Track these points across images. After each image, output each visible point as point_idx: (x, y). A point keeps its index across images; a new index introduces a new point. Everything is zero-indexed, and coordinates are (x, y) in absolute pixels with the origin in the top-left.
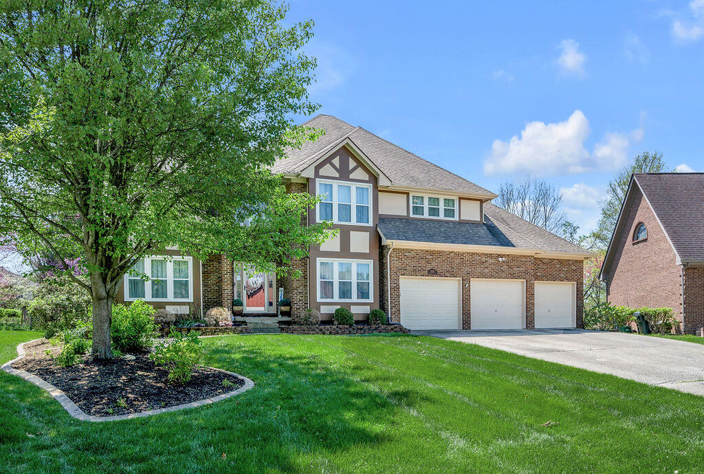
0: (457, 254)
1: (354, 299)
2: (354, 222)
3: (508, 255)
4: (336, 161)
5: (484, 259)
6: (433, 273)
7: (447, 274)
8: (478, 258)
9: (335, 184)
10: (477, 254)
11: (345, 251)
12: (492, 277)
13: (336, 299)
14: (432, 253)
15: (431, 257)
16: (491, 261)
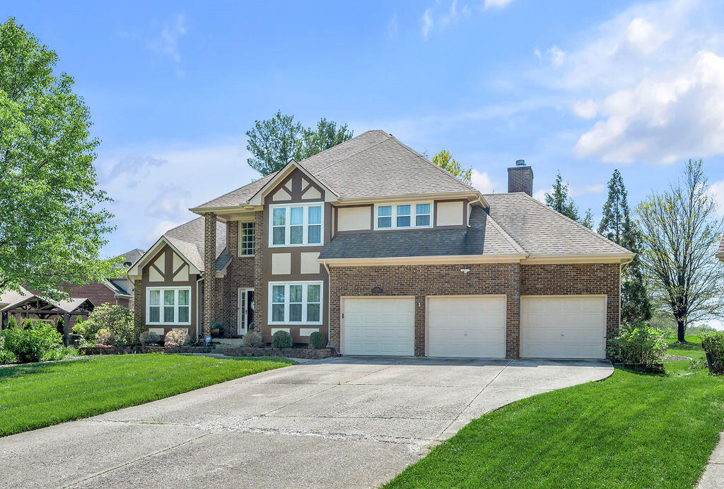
0: (409, 268)
1: (304, 321)
2: (305, 243)
3: (479, 265)
4: (289, 185)
5: (444, 272)
6: (377, 291)
7: (395, 293)
8: (435, 271)
9: (288, 207)
10: (434, 266)
11: (296, 274)
12: (454, 293)
13: (287, 321)
14: (377, 269)
15: (376, 274)
16: (453, 273)
